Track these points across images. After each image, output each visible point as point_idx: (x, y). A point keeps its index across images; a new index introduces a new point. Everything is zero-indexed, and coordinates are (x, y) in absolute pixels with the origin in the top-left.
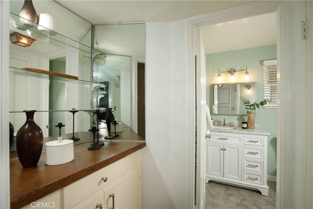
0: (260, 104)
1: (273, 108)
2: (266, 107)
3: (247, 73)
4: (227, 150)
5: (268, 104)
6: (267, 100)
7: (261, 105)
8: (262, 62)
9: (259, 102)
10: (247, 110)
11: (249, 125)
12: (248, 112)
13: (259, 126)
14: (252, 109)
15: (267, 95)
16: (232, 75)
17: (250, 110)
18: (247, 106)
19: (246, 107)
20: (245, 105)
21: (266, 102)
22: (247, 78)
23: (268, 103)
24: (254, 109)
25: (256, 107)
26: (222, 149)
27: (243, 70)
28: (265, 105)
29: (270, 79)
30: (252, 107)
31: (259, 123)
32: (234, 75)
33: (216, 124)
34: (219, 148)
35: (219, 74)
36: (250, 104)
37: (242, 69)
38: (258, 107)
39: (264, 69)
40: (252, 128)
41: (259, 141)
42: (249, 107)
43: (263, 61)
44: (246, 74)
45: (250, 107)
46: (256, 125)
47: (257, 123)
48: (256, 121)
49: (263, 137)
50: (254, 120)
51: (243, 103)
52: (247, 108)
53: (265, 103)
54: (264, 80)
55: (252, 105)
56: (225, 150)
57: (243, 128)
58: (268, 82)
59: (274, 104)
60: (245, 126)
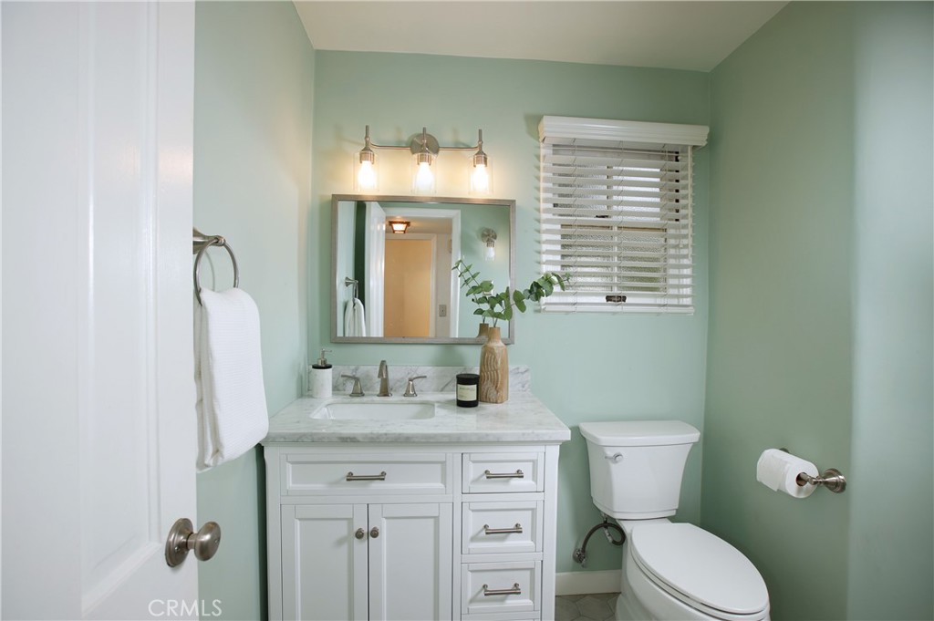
0: (530, 292)
1: (567, 313)
2: (549, 308)
3: (482, 157)
4: (384, 534)
5: (558, 294)
6: (555, 279)
7: (533, 296)
8: (534, 121)
9: (524, 286)
10: (479, 319)
11: (487, 385)
12: (483, 327)
13: (523, 387)
14: (498, 316)
15: (551, 257)
16: (421, 159)
17: (490, 321)
18: (479, 301)
19: (477, 306)
20: (472, 296)
21: (551, 283)
22: (480, 182)
23: (557, 289)
24: (508, 315)
25: (515, 309)
26: (359, 535)
27: (468, 147)
28: (544, 299)
29: (561, 195)
30: (498, 308)
31: (522, 373)
32: (429, 161)
33: (350, 387)
34: (342, 530)
35: (366, 149)
36: (493, 293)
37: (464, 139)
38: (522, 308)
39: (543, 152)
40: (496, 403)
41: (526, 469)
42: (485, 307)
43: (538, 119)
44: (478, 162)
45: (492, 307)
46: (513, 384)
47: (517, 372)
48: (511, 367)
49: (541, 449)
50: (505, 362)
51: (467, 288)
52: (480, 312)
53: (548, 288)
54: (542, 195)
55: (498, 299)
56: (375, 534)
57: (462, 404)
58: (555, 205)
59: (575, 294)
60: (470, 393)
